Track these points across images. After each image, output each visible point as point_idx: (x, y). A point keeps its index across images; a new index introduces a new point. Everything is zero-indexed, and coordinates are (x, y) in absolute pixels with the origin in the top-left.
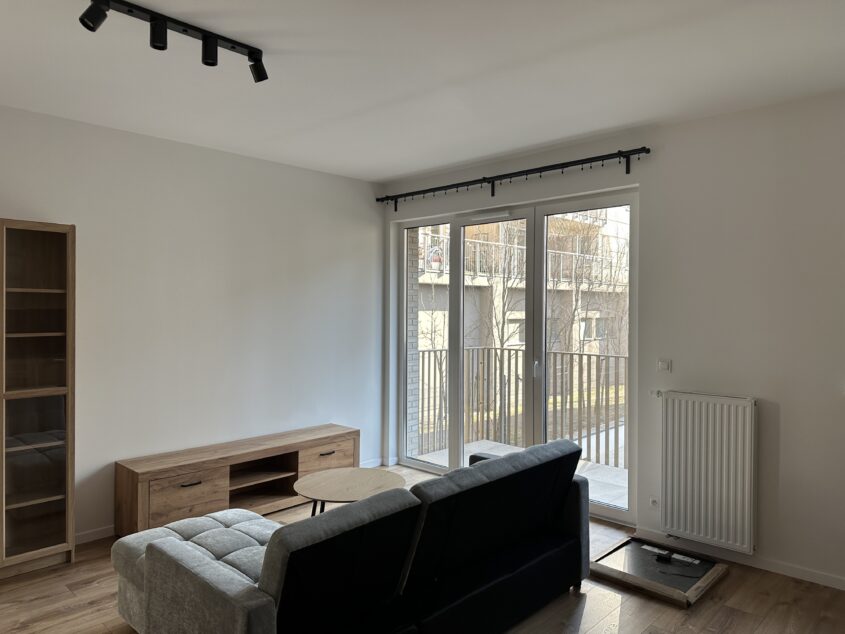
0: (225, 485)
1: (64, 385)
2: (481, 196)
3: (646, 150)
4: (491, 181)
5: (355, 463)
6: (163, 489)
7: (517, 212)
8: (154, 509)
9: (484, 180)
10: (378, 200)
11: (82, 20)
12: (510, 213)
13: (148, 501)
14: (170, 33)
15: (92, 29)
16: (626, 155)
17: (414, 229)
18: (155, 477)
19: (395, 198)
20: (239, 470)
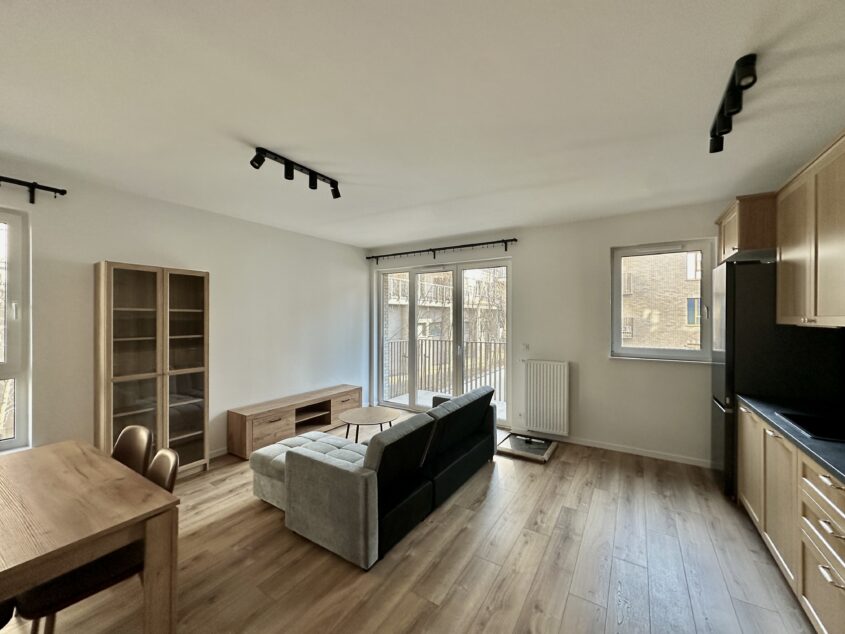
0: (293, 420)
1: (203, 365)
2: (428, 258)
3: (515, 240)
4: (434, 250)
5: (360, 406)
6: (260, 424)
7: (447, 268)
8: (255, 436)
9: (431, 250)
10: (368, 258)
11: (252, 163)
12: (443, 268)
13: (252, 432)
14: (295, 171)
15: (257, 168)
16: (505, 242)
17: (385, 274)
18: (256, 417)
19: (377, 258)
20: (300, 412)
